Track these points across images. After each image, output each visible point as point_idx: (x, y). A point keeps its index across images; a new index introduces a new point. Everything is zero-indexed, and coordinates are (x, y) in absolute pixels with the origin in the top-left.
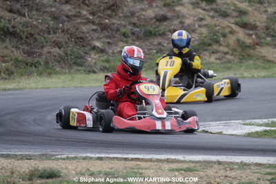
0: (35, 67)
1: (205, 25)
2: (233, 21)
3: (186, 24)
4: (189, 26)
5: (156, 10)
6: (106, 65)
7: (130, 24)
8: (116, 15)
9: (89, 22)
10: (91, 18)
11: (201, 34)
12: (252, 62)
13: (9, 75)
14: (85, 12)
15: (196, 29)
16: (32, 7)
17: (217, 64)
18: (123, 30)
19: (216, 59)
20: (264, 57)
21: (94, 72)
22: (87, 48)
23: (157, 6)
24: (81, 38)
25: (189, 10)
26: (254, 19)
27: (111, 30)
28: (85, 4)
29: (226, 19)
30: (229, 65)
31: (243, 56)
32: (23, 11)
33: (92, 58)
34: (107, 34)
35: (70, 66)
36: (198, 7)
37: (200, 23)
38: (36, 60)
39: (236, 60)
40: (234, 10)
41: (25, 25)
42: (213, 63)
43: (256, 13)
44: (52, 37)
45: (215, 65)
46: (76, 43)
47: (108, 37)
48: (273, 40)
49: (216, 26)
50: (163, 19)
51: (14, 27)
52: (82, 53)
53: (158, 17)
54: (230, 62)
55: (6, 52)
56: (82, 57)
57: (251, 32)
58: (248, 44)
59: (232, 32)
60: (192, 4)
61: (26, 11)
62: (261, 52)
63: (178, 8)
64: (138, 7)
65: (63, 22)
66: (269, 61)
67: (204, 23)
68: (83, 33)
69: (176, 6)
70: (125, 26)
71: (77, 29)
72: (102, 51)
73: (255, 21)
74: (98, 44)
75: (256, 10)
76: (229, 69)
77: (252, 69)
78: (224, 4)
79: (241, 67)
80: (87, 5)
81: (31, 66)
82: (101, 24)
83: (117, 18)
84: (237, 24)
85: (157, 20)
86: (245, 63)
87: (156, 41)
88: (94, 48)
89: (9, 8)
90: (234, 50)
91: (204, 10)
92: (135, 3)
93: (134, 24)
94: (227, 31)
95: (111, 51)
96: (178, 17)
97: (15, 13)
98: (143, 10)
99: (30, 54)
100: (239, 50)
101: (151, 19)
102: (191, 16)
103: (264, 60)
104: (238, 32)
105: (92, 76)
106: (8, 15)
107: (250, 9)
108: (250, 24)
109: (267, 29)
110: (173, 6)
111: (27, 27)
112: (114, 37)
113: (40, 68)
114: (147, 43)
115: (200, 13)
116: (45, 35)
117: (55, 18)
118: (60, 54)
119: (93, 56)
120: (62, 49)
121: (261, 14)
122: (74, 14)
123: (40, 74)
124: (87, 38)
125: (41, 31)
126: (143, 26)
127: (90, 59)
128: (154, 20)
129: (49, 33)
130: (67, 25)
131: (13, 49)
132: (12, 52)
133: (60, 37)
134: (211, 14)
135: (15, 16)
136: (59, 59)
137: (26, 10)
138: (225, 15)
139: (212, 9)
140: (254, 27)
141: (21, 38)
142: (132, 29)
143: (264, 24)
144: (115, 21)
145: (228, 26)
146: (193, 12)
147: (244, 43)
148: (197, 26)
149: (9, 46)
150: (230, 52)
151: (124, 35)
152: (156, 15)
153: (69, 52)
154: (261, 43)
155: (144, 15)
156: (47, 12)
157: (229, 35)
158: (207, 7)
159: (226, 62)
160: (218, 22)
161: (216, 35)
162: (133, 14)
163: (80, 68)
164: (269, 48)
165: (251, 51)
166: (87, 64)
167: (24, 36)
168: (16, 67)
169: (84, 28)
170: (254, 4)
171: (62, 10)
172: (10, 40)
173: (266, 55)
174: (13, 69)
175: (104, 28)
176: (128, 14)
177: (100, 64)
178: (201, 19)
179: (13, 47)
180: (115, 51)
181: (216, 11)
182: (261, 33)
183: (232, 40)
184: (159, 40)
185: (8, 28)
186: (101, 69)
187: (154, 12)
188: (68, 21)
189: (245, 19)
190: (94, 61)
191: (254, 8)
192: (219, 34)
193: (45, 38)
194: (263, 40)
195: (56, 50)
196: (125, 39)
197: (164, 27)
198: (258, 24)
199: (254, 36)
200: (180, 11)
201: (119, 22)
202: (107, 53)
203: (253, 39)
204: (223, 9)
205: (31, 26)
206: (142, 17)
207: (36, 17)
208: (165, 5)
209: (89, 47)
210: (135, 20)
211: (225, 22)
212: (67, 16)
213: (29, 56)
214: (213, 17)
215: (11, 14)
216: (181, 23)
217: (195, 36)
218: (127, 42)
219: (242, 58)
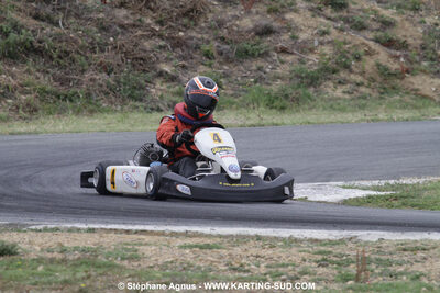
0: (71, 101)
1: (329, 42)
2: (371, 35)
3: (300, 40)
4: (305, 42)
5: (257, 17)
6: (178, 99)
7: (216, 39)
8: (195, 25)
9: (153, 34)
10: (158, 29)
11: (323, 55)
12: (398, 97)
13: (31, 112)
14: (149, 21)
15: (316, 48)
16: (69, 11)
17: (345, 99)
18: (206, 48)
19: (344, 92)
20: (417, 90)
21: (159, 110)
22: (149, 75)
23: (257, 13)
24: (141, 59)
25: (307, 19)
26: (404, 33)
27: (187, 47)
28: (150, 8)
29: (361, 33)
30: (364, 102)
31: (384, 88)
32: (56, 18)
33: (158, 89)
34: (181, 52)
35: (124, 100)
36: (319, 14)
37: (322, 39)
38: (72, 90)
39: (375, 95)
40: (374, 20)
41: (58, 38)
42: (339, 98)
43: (407, 24)
44: (98, 57)
45: (341, 102)
46: (134, 65)
47: (184, 58)
48: (431, 66)
49: (345, 43)
50: (267, 31)
51: (40, 42)
52: (143, 82)
53: (258, 29)
54: (365, 98)
55: (28, 78)
56: (142, 88)
57: (398, 53)
58: (393, 71)
59: (369, 53)
60: (311, 10)
61: (60, 17)
62: (412, 84)
63: (288, 16)
64: (230, 14)
65: (115, 35)
66: (424, 97)
67: (328, 38)
68: (145, 51)
69: (287, 12)
70: (208, 42)
71: (136, 45)
72: (173, 79)
73: (405, 36)
74: (167, 68)
75: (407, 19)
76: (362, 107)
77: (396, 108)
78: (359, 10)
79: (381, 105)
80: (152, 10)
81: (64, 100)
82: (173, 38)
83: (197, 29)
84: (377, 40)
85: (257, 34)
86: (389, 99)
87: (254, 64)
88: (161, 74)
89: (34, 13)
90: (373, 80)
91: (329, 19)
92: (225, 7)
93: (223, 39)
94: (361, 51)
95: (186, 79)
96: (289, 29)
97: (43, 20)
98: (237, 18)
99: (63, 81)
100: (379, 79)
101: (249, 32)
102: (309, 27)
103: (416, 95)
104: (378, 53)
105: (156, 116)
106: (32, 23)
107: (398, 18)
108: (398, 41)
109: (424, 49)
110: (283, 12)
111: (61, 41)
112: (192, 58)
113: (78, 103)
114: (241, 68)
115: (322, 24)
116: (88, 54)
117: (103, 29)
118: (108, 83)
119: (158, 86)
120: (112, 75)
121: (414, 26)
122: (132, 22)
123: (78, 112)
124: (150, 58)
125: (82, 48)
126: (236, 42)
127: (153, 90)
128: (253, 33)
129: (93, 50)
130: (121, 40)
131: (38, 74)
132: (38, 78)
133: (109, 57)
134: (339, 25)
135: (43, 24)
136: (108, 90)
137: (61, 15)
138: (361, 27)
139: (340, 18)
140: (404, 46)
141: (51, 58)
142: (218, 47)
143: (419, 42)
144: (194, 34)
145: (363, 44)
146: (312, 22)
147: (386, 69)
148: (316, 43)
149: (32, 69)
150: (366, 82)
151: (208, 55)
152: (256, 26)
153: (122, 80)
154: (413, 69)
155: (237, 26)
156: (91, 19)
157: (364, 57)
158: (333, 16)
159: (359, 98)
160: (349, 38)
161: (345, 57)
162: (221, 24)
163: (138, 104)
164: (424, 77)
165: (398, 81)
166: (148, 98)
167: (55, 56)
168: (42, 101)
169: (147, 44)
170: (405, 11)
171: (114, 17)
172: (34, 60)
173: (421, 87)
174: (37, 103)
175: (178, 43)
176: (214, 23)
177: (168, 98)
178: (324, 33)
179: (38, 71)
181: (347, 21)
182: (413, 55)
184: (260, 62)
185: (31, 43)
186: (169, 106)
187: (253, 21)
188: (123, 34)
189: (391, 33)
190: (160, 93)
191: (404, 17)
192: (348, 56)
194: (416, 66)
195: (102, 77)
196: (208, 62)
197: (266, 44)
198: (410, 41)
199: (402, 60)
200: (291, 20)
201: (200, 36)
202: (180, 82)
203: (401, 64)
204: (358, 19)
205: (67, 40)
206: (235, 28)
207: (74, 26)
208: (269, 12)
209: (153, 73)
210: (224, 33)
211: (359, 38)
212: (122, 26)
213: (61, 84)
214: (342, 30)
215: (36, 22)
216: (293, 37)
217: (314, 58)
218: (210, 66)
219: (384, 92)
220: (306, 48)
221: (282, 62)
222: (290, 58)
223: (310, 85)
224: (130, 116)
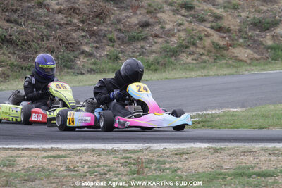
0: (29, 70)
1: (183, 30)
2: (209, 25)
3: (166, 29)
4: (169, 30)
5: (140, 17)
6: (93, 67)
7: (116, 30)
8: (104, 22)
9: (78, 28)
10: (81, 25)
11: (180, 37)
12: (225, 61)
13: (5, 78)
14: (75, 21)
15: (176, 33)
16: (28, 17)
17: (193, 64)
18: (110, 36)
19: (193, 59)
20: (236, 56)
21: (82, 74)
22: (76, 53)
23: (140, 14)
24: (71, 44)
25: (170, 16)
26: (228, 23)
27: (99, 35)
28: (76, 13)
29: (203, 24)
30: (204, 65)
31: (217, 56)
32: (20, 21)
33: (82, 61)
34: (95, 39)
35: (61, 69)
36: (178, 14)
37: (179, 28)
38: (30, 64)
39: (211, 60)
40: (210, 15)
41: (21, 33)
42: (190, 63)
43: (230, 18)
44: (45, 43)
45: (191, 65)
46: (67, 48)
47: (97, 42)
48: (245, 42)
49: (193, 30)
50: (146, 25)
51: (10, 36)
52: (72, 57)
53: (141, 24)
54: (205, 62)
55: (3, 57)
56: (72, 61)
57: (225, 35)
58: (222, 46)
59: (208, 35)
60: (173, 11)
61: (22, 20)
62: (234, 53)
63: (159, 15)
64: (124, 15)
65: (56, 30)
66: (241, 61)
67: (183, 27)
68: (74, 39)
69: (158, 13)
70: (111, 32)
71: (68, 35)
72: (90, 55)
73: (229, 25)
74: (86, 49)
75: (230, 15)
76: (203, 68)
77: (223, 68)
78: (202, 10)
79: (214, 66)
80: (77, 14)
81: (25, 70)
82: (90, 31)
83: (105, 24)
84: (212, 28)
85: (140, 26)
86: (219, 62)
87: (139, 45)
88: (83, 52)
89: (7, 18)
90: (209, 51)
91: (183, 16)
92: (121, 11)
93: (120, 30)
94: (203, 34)
95: (98, 55)
96: (160, 23)
97: (12, 23)
98: (128, 17)
99: (25, 59)
100: (214, 51)
101: (136, 25)
102: (171, 21)
103: (236, 59)
104: (213, 35)
105: (80, 77)
106: (6, 24)
107: (225, 14)
108: (225, 27)
109: (240, 32)
110: (156, 13)
111: (23, 35)
112: (102, 42)
114: (132, 47)
115: (179, 19)
116: (39, 42)
117: (49, 26)
119: (82, 59)
120: (54, 54)
121: (234, 18)
122: (65, 22)
124: (77, 43)
125: (35, 38)
126: (128, 32)
127: (79, 62)
128: (138, 26)
129: (42, 40)
130: (60, 32)
131: (10, 55)
132: (9, 57)
133: (51, 43)
134: (189, 20)
135: (12, 25)
137: (23, 19)
138: (202, 20)
139: (190, 15)
140: (228, 30)
141: (17, 45)
142: (117, 35)
143: (237, 28)
144: (103, 28)
145: (204, 30)
146: (173, 18)
147: (218, 45)
148: (176, 31)
149: (6, 52)
150: (206, 53)
151: (111, 40)
152: (140, 22)
153: (60, 57)
154: (234, 44)
155: (129, 22)
156: (41, 21)
157: (204, 38)
158: (186, 14)
159: (202, 62)
160: (195, 27)
161: (193, 38)
162: (119, 21)
163: (69, 70)
164: (241, 48)
165: (225, 52)
166: (76, 67)
167: (19, 43)
168: (12, 71)
169: (75, 35)
170: (229, 10)
171: (55, 19)
172: (7, 47)
173: (239, 55)
174: (9, 72)
175: (93, 34)
176: (115, 21)
177: (88, 66)
178: (180, 24)
179: (9, 53)
180: (103, 55)
181: (194, 17)
182: (234, 36)
183: (207, 42)
184: (142, 43)
185: (5, 36)
186: (88, 71)
187: (138, 19)
188: (60, 29)
189: (221, 23)
190: (82, 64)
191: (228, 13)
192: (195, 37)
193: (39, 44)
194: (235, 42)
196: (111, 44)
197: (146, 32)
198: (232, 27)
199: (227, 39)
200: (161, 17)
201: (106, 29)
202: (94, 56)
203: (226, 41)
204: (201, 15)
205: (26, 34)
206: (127, 23)
207: (31, 26)
208: (147, 13)
209: (78, 52)
210: (121, 26)
211: (201, 27)
212: (60, 25)
213: (24, 60)
214: (191, 22)
215: (8, 24)
216: (162, 28)
217: (174, 40)
218: (113, 46)
219: (216, 58)
220: (170, 34)
221: (156, 43)
222: (160, 40)
223: (172, 56)
224: (65, 78)
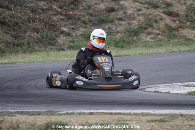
0: (20, 47)
1: (142, 14)
2: (162, 11)
3: (128, 14)
4: (130, 15)
5: (106, 4)
6: (72, 44)
7: (88, 15)
8: (77, 8)
9: (58, 13)
10: (60, 10)
11: (139, 21)
12: (177, 40)
13: (2, 53)
14: (55, 7)
15: (136, 17)
16: (17, 3)
17: (152, 42)
18: (83, 19)
19: (151, 38)
20: (185, 36)
21: (63, 50)
22: (57, 33)
23: (107, 1)
24: (53, 25)
25: (130, 3)
26: (177, 9)
27: (74, 19)
29: (157, 9)
30: (160, 43)
31: (170, 36)
32: (11, 7)
33: (62, 40)
34: (71, 22)
36: (136, 2)
37: (138, 13)
38: (21, 42)
39: (166, 39)
40: (162, 3)
41: (12, 16)
43: (178, 5)
44: (32, 25)
45: (150, 43)
46: (49, 29)
47: (73, 24)
48: (192, 24)
49: (150, 15)
50: (112, 10)
51: (4, 18)
52: (54, 36)
53: (108, 9)
54: (161, 41)
56: (53, 39)
57: (175, 19)
58: (173, 28)
59: (161, 19)
62: (183, 33)
63: (122, 3)
64: (93, 2)
65: (39, 14)
66: (189, 39)
67: (141, 12)
68: (54, 22)
70: (84, 16)
71: (50, 19)
72: (69, 34)
73: (178, 11)
74: (65, 29)
75: (178, 2)
76: (160, 45)
77: (177, 45)
79: (170, 44)
80: (56, 1)
81: (18, 46)
82: (67, 15)
83: (78, 10)
84: (165, 13)
85: (107, 11)
86: (172, 41)
87: (107, 26)
88: (63, 32)
90: (164, 32)
91: (141, 3)
93: (91, 14)
94: (158, 18)
95: (75, 34)
96: (122, 9)
97: (4, 8)
98: (97, 4)
99: (16, 37)
100: (167, 31)
101: (103, 11)
102: (132, 8)
103: (185, 38)
104: (166, 19)
105: (62, 53)
107: (174, 2)
108: (174, 13)
109: (187, 16)
110: (119, 1)
111: (14, 18)
112: (77, 24)
113: (24, 48)
115: (138, 6)
116: (27, 24)
117: (34, 11)
118: (38, 37)
119: (62, 38)
120: (40, 33)
121: (182, 5)
122: (47, 8)
123: (24, 52)
124: (57, 25)
125: (24, 20)
126: (98, 16)
127: (59, 40)
128: (105, 11)
129: (29, 22)
130: (43, 16)
132: (4, 36)
133: (37, 25)
134: (146, 6)
135: (5, 10)
136: (38, 41)
137: (13, 6)
138: (156, 7)
139: (146, 3)
140: (177, 15)
141: (9, 26)
142: (89, 18)
143: (184, 13)
144: (77, 13)
145: (158, 15)
146: (133, 5)
147: (170, 27)
148: (136, 15)
149: (1, 32)
150: (161, 33)
151: (84, 22)
152: (107, 8)
153: (45, 36)
154: (183, 26)
155: (97, 8)
156: (27, 7)
157: (159, 21)
158: (143, 1)
159: (158, 41)
160: (151, 12)
161: (150, 21)
162: (89, 7)
163: (53, 47)
164: (188, 30)
165: (176, 32)
166: (57, 44)
167: (11, 25)
168: (7, 47)
169: (55, 18)
171: (38, 5)
172: (2, 28)
174: (5, 48)
175: (69, 17)
176: (86, 7)
177: (67, 44)
178: (139, 10)
179: (4, 33)
180: (78, 34)
181: (149, 4)
182: (182, 19)
183: (162, 24)
184: (109, 25)
186: (68, 48)
187: (104, 5)
188: (43, 13)
189: (171, 9)
190: (63, 42)
192: (152, 21)
194: (184, 25)
195: (35, 35)
196: (85, 26)
197: (112, 16)
198: (180, 13)
199: (177, 22)
200: (123, 4)
201: (80, 13)
202: (72, 36)
203: (177, 24)
204: (155, 3)
205: (17, 18)
206: (96, 9)
207: (19, 10)
209: (59, 32)
210: (91, 11)
211: (156, 12)
212: (42, 10)
213: (15, 39)
214: (147, 8)
215: (2, 9)
216: (125, 13)
217: (135, 22)
218: (86, 27)
219: (170, 38)
220: (131, 18)
221: (120, 25)
222: (124, 23)
223: (134, 35)
